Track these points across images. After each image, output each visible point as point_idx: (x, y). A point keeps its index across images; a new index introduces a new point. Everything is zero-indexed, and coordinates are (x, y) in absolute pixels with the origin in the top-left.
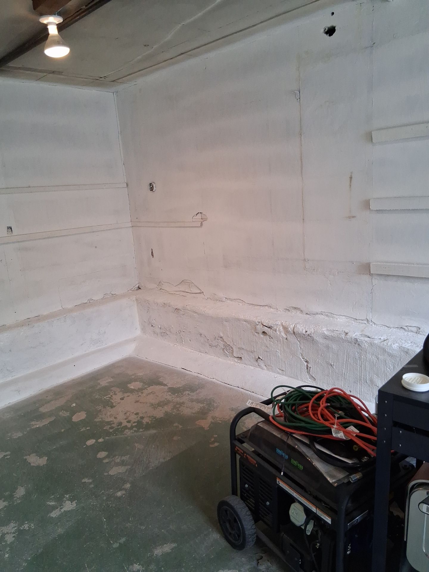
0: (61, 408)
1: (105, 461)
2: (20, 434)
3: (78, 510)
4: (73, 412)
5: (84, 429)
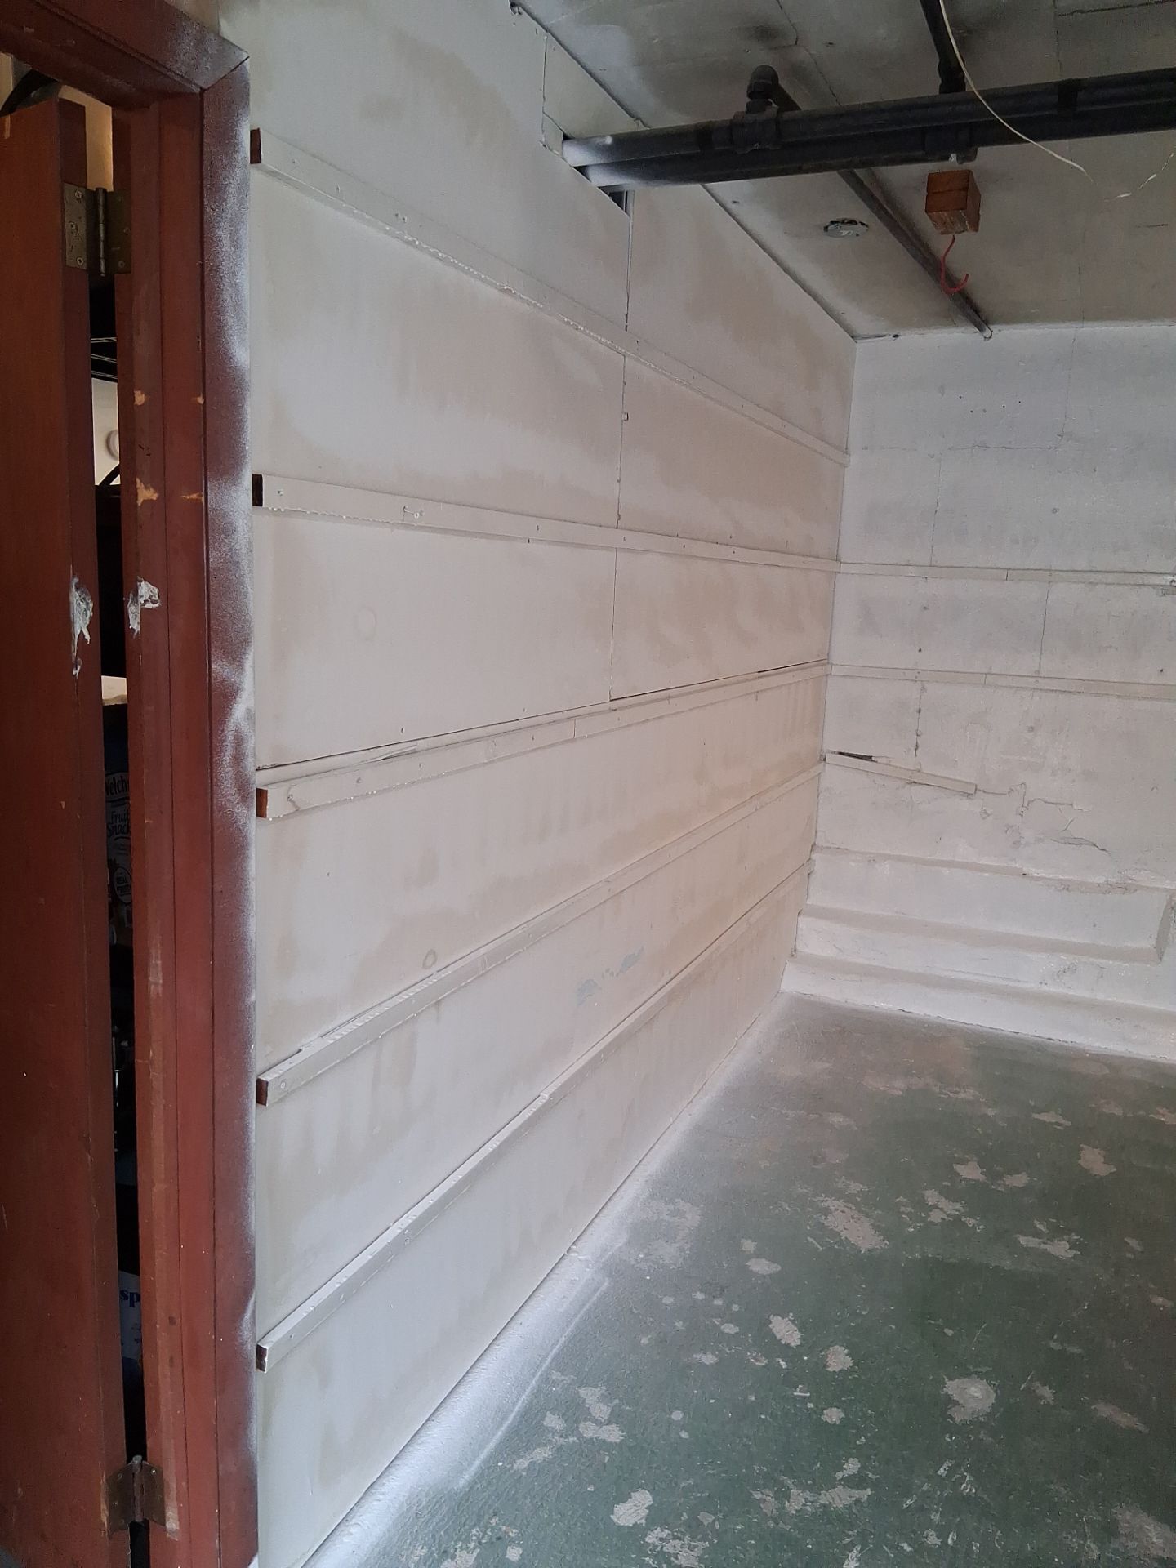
2: (1118, 1111)
3: (1065, 1264)
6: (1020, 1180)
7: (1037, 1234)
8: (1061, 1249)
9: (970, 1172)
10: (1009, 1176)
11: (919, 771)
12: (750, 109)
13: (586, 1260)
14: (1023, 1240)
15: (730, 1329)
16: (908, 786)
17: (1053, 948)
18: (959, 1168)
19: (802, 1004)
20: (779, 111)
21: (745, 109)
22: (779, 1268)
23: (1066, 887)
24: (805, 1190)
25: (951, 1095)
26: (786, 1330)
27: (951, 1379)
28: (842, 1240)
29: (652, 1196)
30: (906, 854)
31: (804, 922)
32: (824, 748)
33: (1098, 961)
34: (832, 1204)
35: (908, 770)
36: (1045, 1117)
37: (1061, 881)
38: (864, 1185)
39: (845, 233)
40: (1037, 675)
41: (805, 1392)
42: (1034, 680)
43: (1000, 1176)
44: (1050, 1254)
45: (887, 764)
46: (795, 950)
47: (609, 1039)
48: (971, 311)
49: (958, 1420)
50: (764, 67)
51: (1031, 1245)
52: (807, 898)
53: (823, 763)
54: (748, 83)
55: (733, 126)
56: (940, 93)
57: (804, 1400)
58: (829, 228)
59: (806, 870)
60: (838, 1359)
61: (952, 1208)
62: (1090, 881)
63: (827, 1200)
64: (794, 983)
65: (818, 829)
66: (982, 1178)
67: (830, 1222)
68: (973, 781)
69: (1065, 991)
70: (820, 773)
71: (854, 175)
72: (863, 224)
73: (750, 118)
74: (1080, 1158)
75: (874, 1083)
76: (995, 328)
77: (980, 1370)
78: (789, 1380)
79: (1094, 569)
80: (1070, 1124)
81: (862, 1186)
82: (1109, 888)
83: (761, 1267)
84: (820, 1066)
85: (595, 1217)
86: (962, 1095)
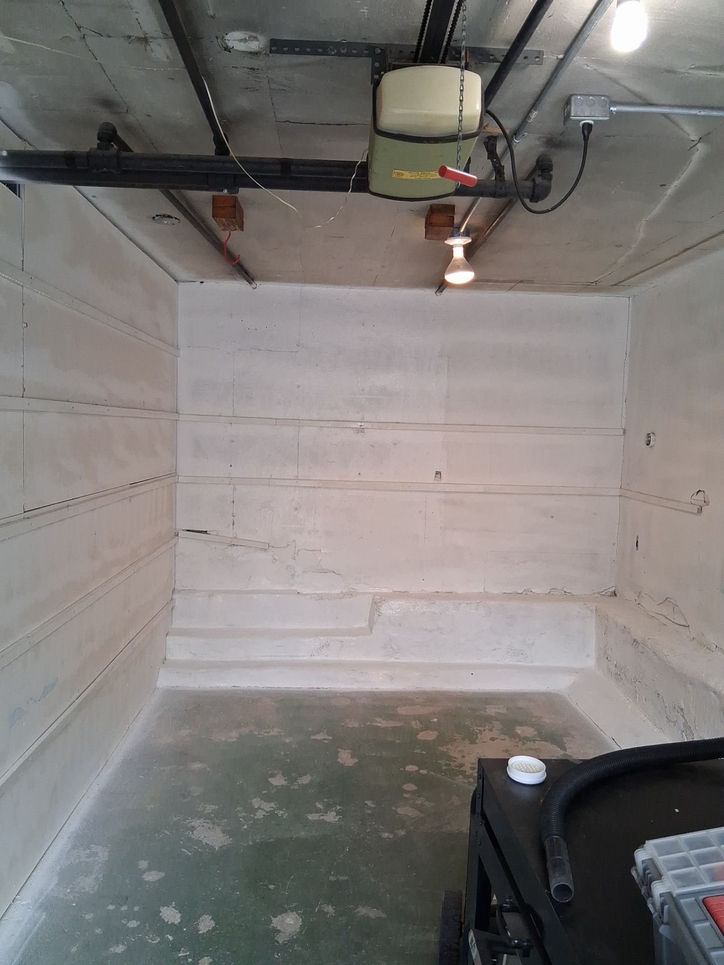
0: (418, 718)
1: (405, 795)
2: (356, 725)
3: (334, 826)
4: (426, 728)
5: (419, 751)
6: (306, 780)
7: (318, 811)
8: (331, 817)
9: (278, 781)
10: (300, 778)
11: (235, 538)
12: (99, 147)
13: (28, 904)
14: (311, 817)
15: (133, 924)
16: (230, 547)
17: (316, 634)
18: (272, 781)
19: (172, 693)
20: (118, 151)
21: (96, 146)
22: (164, 875)
23: (321, 597)
24: (179, 818)
25: (265, 734)
26: (171, 915)
27: (275, 917)
28: (204, 845)
29: (73, 848)
30: (231, 589)
31: (170, 640)
32: (177, 528)
33: (339, 638)
34: (196, 823)
35: (229, 537)
36: (318, 737)
37: (318, 595)
38: (215, 805)
39: (165, 222)
40: (297, 478)
41: (186, 953)
42: (295, 481)
43: (296, 779)
44: (326, 821)
45: (216, 535)
46: (165, 659)
47: (36, 746)
48: (244, 273)
49: (281, 942)
50: (108, 124)
51: (315, 818)
52: (172, 624)
53: (177, 537)
54: (98, 132)
55: (89, 156)
56: (215, 154)
57: (186, 957)
58: (156, 218)
59: (170, 606)
60: (206, 924)
61: (269, 807)
62: (333, 592)
63: (192, 822)
64: (166, 680)
65: (176, 579)
66: (285, 783)
67: (196, 835)
68: (267, 542)
69: (324, 658)
70: (175, 544)
71: (170, 193)
72: (176, 218)
73: (100, 152)
74: (338, 758)
75: (220, 737)
76: (258, 283)
77: (291, 906)
78: (175, 948)
79: (321, 419)
80: (331, 738)
81: (214, 806)
82: (343, 596)
83: (152, 877)
84: (185, 732)
85: (33, 872)
86: (272, 733)
